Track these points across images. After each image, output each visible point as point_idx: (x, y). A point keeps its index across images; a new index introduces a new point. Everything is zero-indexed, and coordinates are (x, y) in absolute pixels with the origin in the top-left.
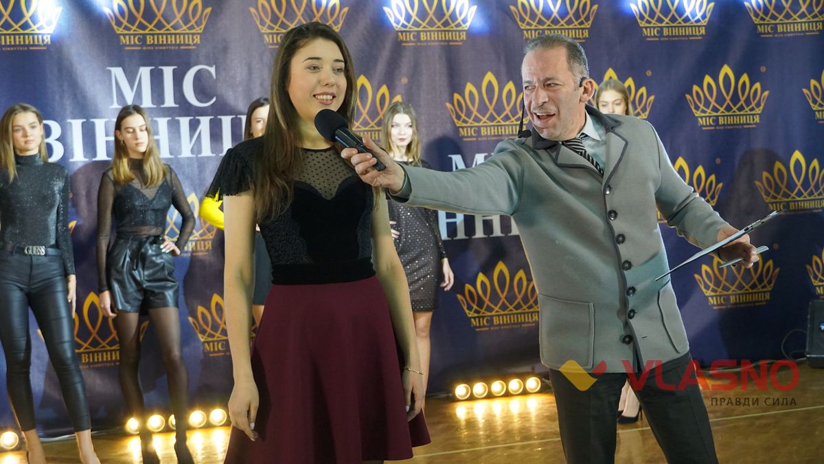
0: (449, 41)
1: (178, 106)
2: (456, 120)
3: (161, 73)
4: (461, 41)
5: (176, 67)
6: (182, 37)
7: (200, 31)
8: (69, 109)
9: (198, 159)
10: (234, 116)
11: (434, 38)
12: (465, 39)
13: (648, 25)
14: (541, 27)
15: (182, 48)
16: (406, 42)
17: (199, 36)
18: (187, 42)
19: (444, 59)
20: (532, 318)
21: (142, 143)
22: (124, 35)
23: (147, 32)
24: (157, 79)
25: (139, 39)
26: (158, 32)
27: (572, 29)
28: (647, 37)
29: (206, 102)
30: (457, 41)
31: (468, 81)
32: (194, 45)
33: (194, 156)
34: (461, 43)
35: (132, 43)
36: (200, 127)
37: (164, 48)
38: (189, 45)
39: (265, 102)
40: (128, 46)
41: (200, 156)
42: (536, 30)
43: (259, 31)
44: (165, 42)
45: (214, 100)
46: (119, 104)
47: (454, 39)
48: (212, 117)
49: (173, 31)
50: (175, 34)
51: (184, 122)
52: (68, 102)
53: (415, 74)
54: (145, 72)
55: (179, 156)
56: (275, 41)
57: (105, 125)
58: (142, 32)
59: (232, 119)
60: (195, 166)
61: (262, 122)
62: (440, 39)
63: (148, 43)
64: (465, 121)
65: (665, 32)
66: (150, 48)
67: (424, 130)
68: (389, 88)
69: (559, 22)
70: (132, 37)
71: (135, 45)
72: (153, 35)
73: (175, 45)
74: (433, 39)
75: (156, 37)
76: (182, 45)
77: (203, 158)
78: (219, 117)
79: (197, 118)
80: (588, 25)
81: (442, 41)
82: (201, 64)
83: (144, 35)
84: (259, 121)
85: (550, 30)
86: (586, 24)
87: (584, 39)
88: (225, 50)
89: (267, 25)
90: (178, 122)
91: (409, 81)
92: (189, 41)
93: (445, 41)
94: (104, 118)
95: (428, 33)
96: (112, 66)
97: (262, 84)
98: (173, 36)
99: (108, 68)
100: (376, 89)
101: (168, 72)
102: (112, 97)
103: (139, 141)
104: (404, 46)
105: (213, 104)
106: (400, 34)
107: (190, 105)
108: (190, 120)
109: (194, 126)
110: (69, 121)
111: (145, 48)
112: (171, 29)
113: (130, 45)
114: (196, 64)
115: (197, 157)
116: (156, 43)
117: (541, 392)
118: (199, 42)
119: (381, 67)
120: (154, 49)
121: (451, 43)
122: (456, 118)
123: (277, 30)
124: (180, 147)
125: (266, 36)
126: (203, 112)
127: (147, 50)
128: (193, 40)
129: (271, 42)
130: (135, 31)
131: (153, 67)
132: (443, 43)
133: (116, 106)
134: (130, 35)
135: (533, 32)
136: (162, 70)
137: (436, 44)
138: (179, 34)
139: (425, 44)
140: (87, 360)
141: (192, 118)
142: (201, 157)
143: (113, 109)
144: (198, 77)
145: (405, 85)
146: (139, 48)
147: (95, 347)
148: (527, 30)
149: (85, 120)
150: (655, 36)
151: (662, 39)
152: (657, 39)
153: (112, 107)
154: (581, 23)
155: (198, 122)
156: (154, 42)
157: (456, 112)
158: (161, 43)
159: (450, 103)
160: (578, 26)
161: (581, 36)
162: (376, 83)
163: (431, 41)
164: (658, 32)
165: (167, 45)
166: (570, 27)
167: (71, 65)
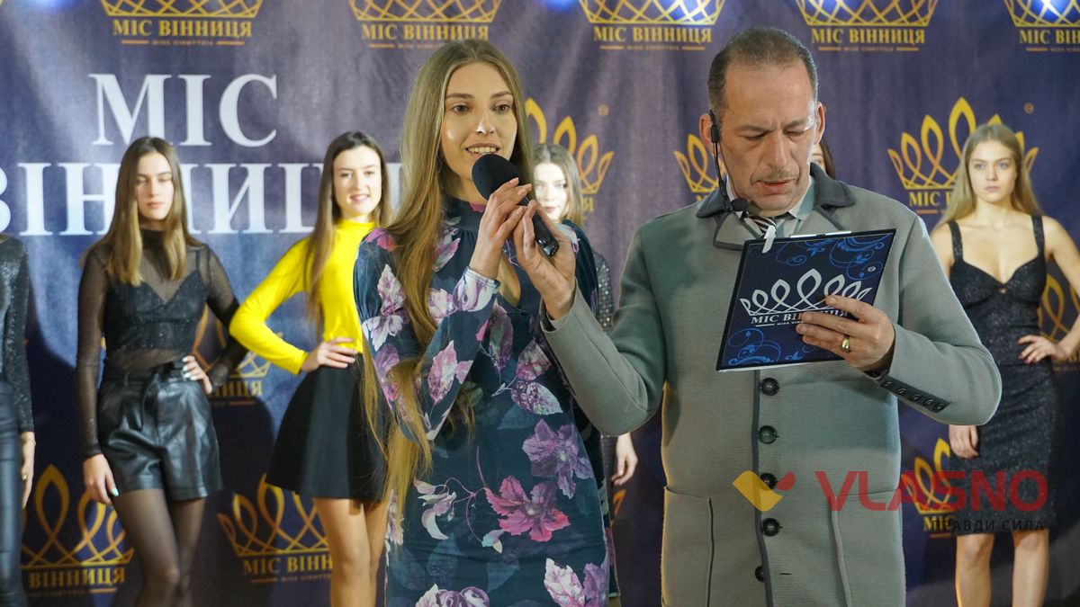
0: (682, 44)
1: (209, 144)
2: (690, 182)
3: (182, 87)
4: (703, 44)
5: (208, 77)
6: (220, 24)
7: (252, 16)
8: (22, 145)
9: (242, 237)
10: (306, 165)
11: (657, 37)
12: (709, 40)
13: (1028, 25)
14: (842, 23)
16: (608, 43)
17: (249, 24)
18: (228, 34)
19: (672, 75)
21: (161, 203)
22: (121, 19)
23: (160, 14)
24: (175, 96)
25: (146, 27)
26: (179, 14)
27: (896, 28)
28: (1027, 45)
29: (259, 139)
30: (696, 44)
32: (241, 39)
33: (236, 232)
34: (702, 48)
35: (134, 33)
36: (248, 183)
37: (189, 43)
38: (232, 39)
39: (356, 141)
40: (126, 38)
41: (245, 232)
42: (833, 28)
43: (353, 16)
44: (191, 33)
45: (273, 135)
46: (107, 138)
48: (269, 165)
49: (205, 14)
50: (209, 19)
51: (221, 172)
52: (20, 133)
53: (621, 99)
54: (154, 85)
55: (210, 232)
56: (381, 36)
57: (84, 173)
58: (151, 14)
59: (303, 170)
60: (238, 249)
61: (350, 176)
62: (667, 39)
63: (162, 33)
64: (706, 185)
65: (1059, 37)
66: (164, 42)
67: (634, 197)
68: (575, 123)
69: (874, 15)
70: (134, 22)
71: (139, 37)
72: (170, 19)
73: (209, 38)
74: (654, 39)
75: (175, 23)
76: (221, 39)
77: (250, 236)
78: (281, 165)
79: (243, 165)
80: (924, 22)
81: (669, 43)
82: (252, 72)
83: (156, 20)
84: (346, 175)
85: (858, 28)
86: (921, 20)
87: (917, 45)
88: (294, 48)
89: (367, 9)
90: (209, 173)
91: (610, 112)
92: (232, 32)
93: (675, 43)
94: (84, 161)
95: (647, 30)
96: (98, 72)
97: (356, 111)
98: (206, 23)
99: (92, 76)
100: (554, 124)
101: (194, 84)
102: (96, 126)
103: (153, 200)
104: (605, 51)
105: (271, 143)
106: (597, 29)
107: (231, 142)
108: (231, 170)
109: (237, 180)
110: (20, 165)
111: (155, 42)
112: (201, 10)
113: (130, 37)
114: (244, 73)
115: (240, 234)
116: (175, 33)
119: (563, 82)
120: (172, 44)
121: (685, 48)
123: (385, 16)
124: (212, 215)
125: (365, 27)
126: (252, 156)
128: (239, 30)
129: (374, 37)
130: (139, 11)
131: (169, 76)
132: (671, 48)
133: (103, 141)
134: (130, 18)
135: (829, 31)
136: (184, 82)
137: (659, 48)
138: (216, 19)
139: (641, 48)
140: (38, 584)
141: (233, 165)
142: (246, 235)
143: (97, 146)
144: (246, 96)
145: (603, 118)
146: (146, 42)
147: (53, 562)
148: (818, 28)
149: (48, 165)
150: (1040, 45)
151: (1053, 50)
152: (1045, 49)
153: (95, 143)
154: (914, 18)
155: (245, 173)
156: (172, 32)
157: (692, 169)
158: (183, 33)
159: (681, 151)
160: (908, 24)
161: (912, 41)
162: (553, 113)
163: (651, 43)
164: (1046, 37)
165: (195, 38)
166: (894, 24)
167: (29, 68)
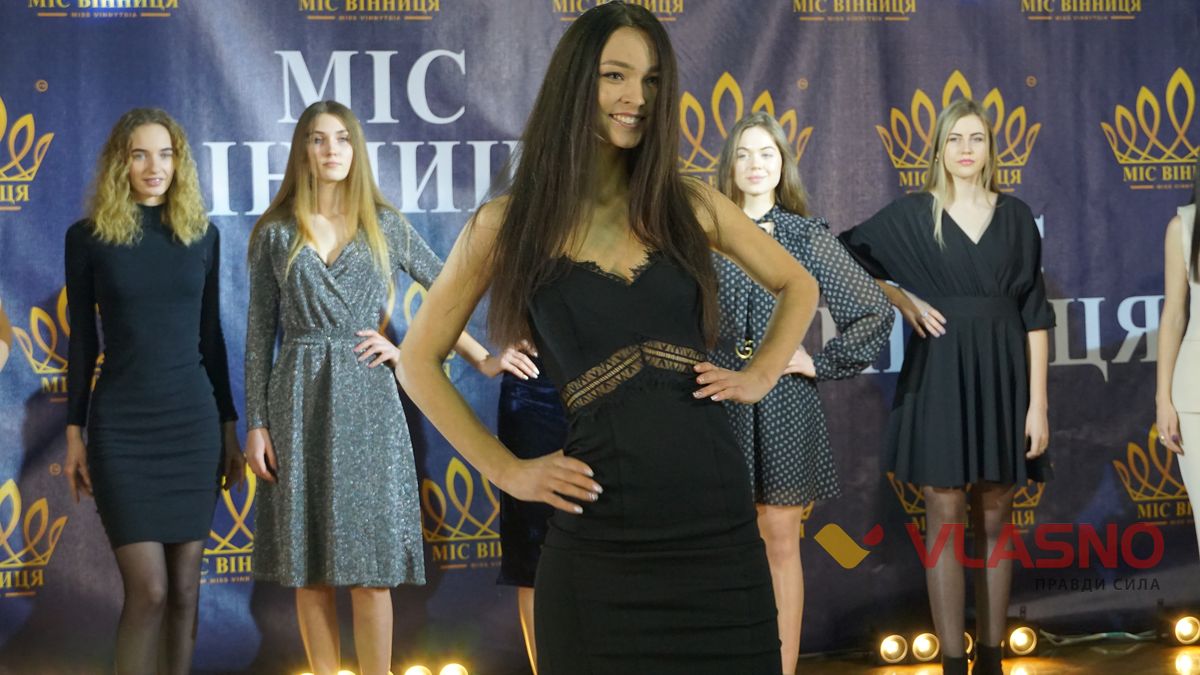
0: (885, 14)
1: (397, 121)
2: (893, 157)
3: (370, 61)
4: (907, 14)
5: (395, 52)
8: (206, 125)
9: (430, 216)
10: (496, 142)
11: (858, 7)
12: (914, 10)
15: (407, 18)
16: (807, 14)
18: (416, 8)
19: (875, 46)
20: (1024, 519)
24: (362, 73)
25: (332, 2)
29: (448, 116)
30: (900, 15)
31: (916, 88)
33: (424, 211)
34: (906, 19)
35: (320, 8)
36: (437, 160)
37: (374, 18)
38: (419, 13)
40: (312, 13)
41: (433, 211)
44: (378, 8)
45: (462, 111)
46: (293, 116)
47: (895, 10)
48: (458, 143)
51: (408, 150)
52: (205, 111)
53: (821, 74)
54: (341, 61)
56: (573, 10)
57: (269, 153)
59: (493, 147)
60: (426, 227)
62: (869, 9)
63: (348, 8)
64: (910, 160)
66: (350, 18)
67: (835, 173)
68: (773, 97)
71: (325, 12)
73: (396, 13)
74: (855, 9)
76: (408, 13)
77: (438, 215)
78: (470, 143)
79: (431, 143)
81: (872, 14)
82: (440, 47)
88: (484, 22)
90: (397, 150)
91: (809, 86)
92: (419, 6)
93: (878, 14)
94: (268, 140)
95: (847, 0)
96: (284, 49)
99: (277, 52)
100: (752, 98)
101: (382, 60)
102: (281, 103)
104: (804, 22)
105: (459, 119)
107: (418, 119)
108: (418, 148)
109: (424, 158)
110: (205, 144)
111: (341, 18)
113: (316, 13)
114: (431, 48)
115: (428, 213)
116: (362, 8)
117: (1034, 655)
118: (437, 9)
119: (760, 57)
120: (358, 20)
121: (887, 19)
122: (894, 153)
125: (556, 1)
126: (441, 133)
127: (347, 22)
128: (427, 5)
129: (565, 10)
131: (356, 52)
132: (874, 19)
133: (289, 119)
135: (1039, 0)
136: (370, 57)
137: (861, 18)
139: (842, 19)
140: (226, 569)
141: (421, 143)
142: (435, 214)
143: (282, 124)
144: (434, 72)
145: (803, 91)
146: (332, 18)
147: (240, 547)
149: (233, 144)
153: (280, 121)
155: (433, 151)
156: (358, 7)
157: (896, 144)
158: (370, 8)
159: (883, 125)
161: (1127, 9)
162: (750, 88)
163: (852, 13)
165: (382, 13)
167: (213, 45)
